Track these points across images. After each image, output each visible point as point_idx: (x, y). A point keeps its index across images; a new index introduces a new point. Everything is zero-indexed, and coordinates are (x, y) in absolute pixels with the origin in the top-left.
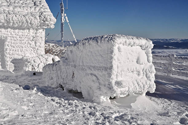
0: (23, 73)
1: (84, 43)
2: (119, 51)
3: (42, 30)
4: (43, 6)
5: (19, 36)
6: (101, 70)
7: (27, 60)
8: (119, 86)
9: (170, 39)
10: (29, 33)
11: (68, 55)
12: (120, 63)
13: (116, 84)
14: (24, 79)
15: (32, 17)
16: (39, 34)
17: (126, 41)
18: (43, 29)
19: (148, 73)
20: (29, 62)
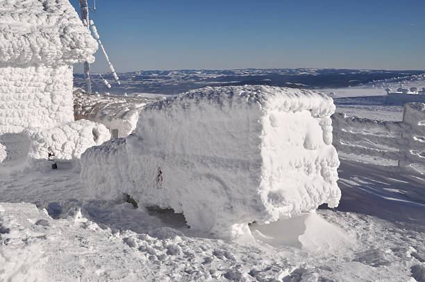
0: (28, 165)
1: (186, 104)
2: (271, 124)
3: (67, 66)
4: (64, 12)
5: (13, 83)
6: (232, 168)
7: (36, 137)
8: (276, 203)
9: (297, 70)
10: (38, 75)
11: (143, 129)
12: (274, 150)
13: (271, 200)
14: (34, 181)
15: (44, 40)
16: (60, 76)
17: (286, 102)
18: (69, 64)
19: (326, 166)
20: (41, 141)
